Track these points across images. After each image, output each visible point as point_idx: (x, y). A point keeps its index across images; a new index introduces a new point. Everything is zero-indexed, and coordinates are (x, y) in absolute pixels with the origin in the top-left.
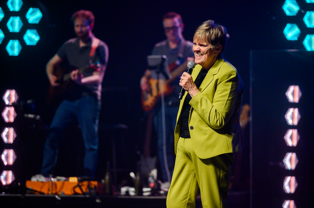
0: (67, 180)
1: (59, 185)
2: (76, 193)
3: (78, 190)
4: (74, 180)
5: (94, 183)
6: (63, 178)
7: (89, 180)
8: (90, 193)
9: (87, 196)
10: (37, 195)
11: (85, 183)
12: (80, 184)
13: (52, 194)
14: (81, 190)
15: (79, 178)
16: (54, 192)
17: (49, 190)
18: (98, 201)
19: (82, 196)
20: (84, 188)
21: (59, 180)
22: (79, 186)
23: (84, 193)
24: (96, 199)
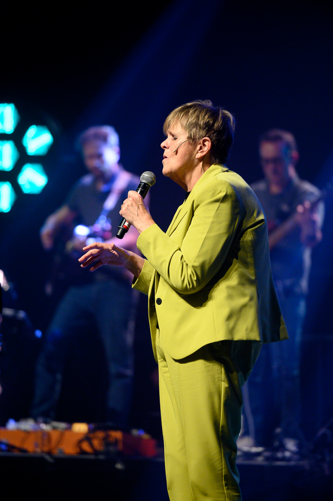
0: (70, 428)
1: (55, 436)
2: (83, 452)
3: (86, 446)
4: (81, 428)
5: (117, 435)
6: (62, 425)
7: (106, 429)
8: (107, 453)
9: (101, 457)
10: (16, 453)
11: (101, 434)
12: (91, 436)
13: (42, 452)
14: (91, 445)
15: (92, 426)
16: (46, 449)
17: (36, 446)
18: (119, 466)
19: (92, 457)
20: (96, 443)
21: (54, 428)
22: (87, 438)
23: (96, 452)
24: (115, 463)
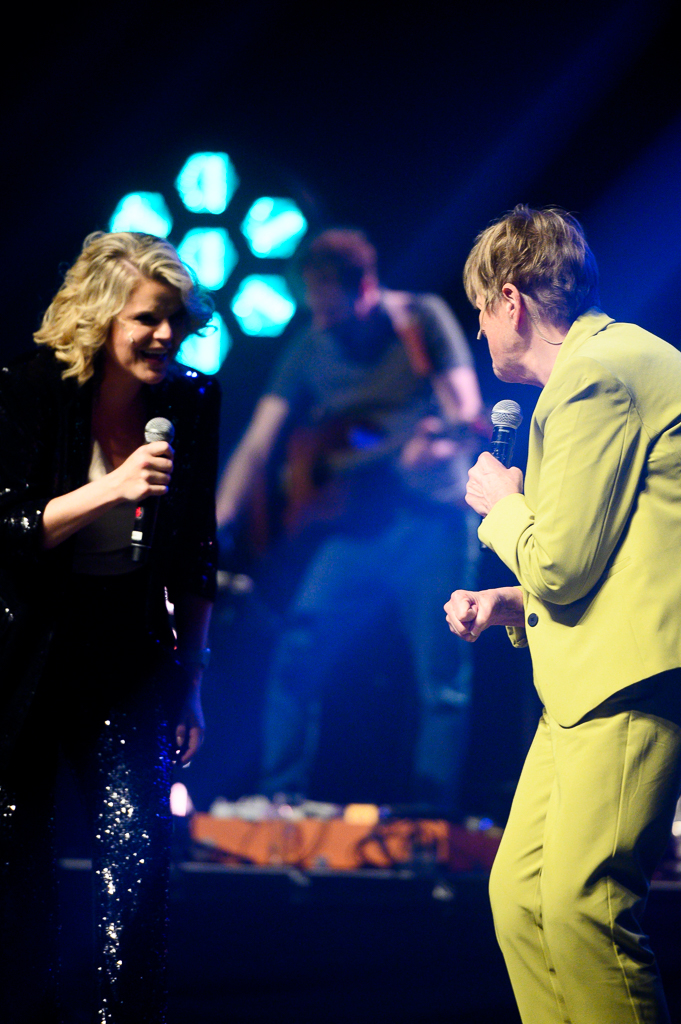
0: (340, 815)
1: (310, 831)
2: (367, 865)
3: (373, 853)
4: (363, 815)
5: (437, 829)
6: (325, 810)
7: (415, 817)
8: (414, 866)
9: (406, 874)
10: (232, 867)
11: (403, 828)
12: (385, 830)
13: (286, 864)
14: (385, 851)
15: (387, 810)
16: (292, 857)
17: (272, 850)
18: (441, 893)
19: (385, 874)
20: (395, 846)
21: (310, 816)
22: (377, 836)
23: (395, 865)
24: (431, 886)
